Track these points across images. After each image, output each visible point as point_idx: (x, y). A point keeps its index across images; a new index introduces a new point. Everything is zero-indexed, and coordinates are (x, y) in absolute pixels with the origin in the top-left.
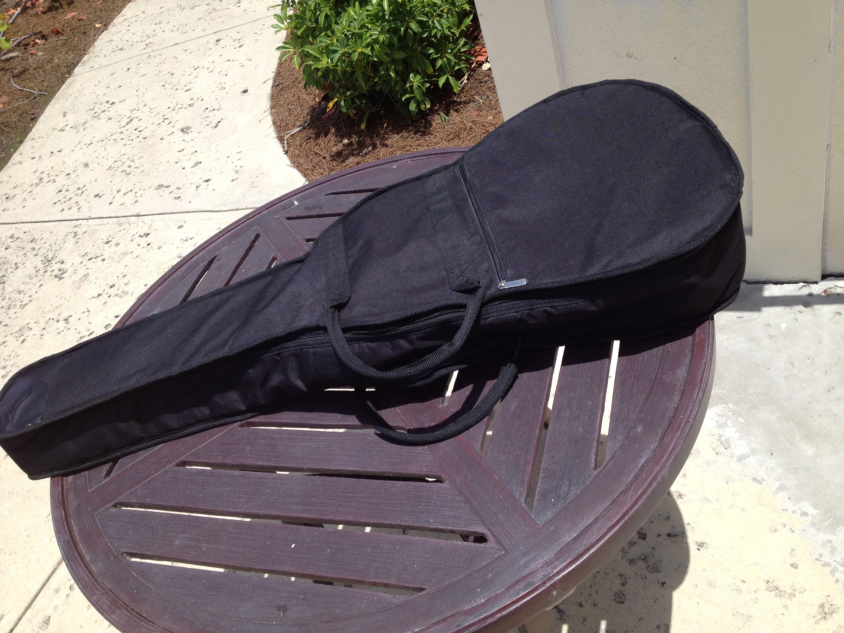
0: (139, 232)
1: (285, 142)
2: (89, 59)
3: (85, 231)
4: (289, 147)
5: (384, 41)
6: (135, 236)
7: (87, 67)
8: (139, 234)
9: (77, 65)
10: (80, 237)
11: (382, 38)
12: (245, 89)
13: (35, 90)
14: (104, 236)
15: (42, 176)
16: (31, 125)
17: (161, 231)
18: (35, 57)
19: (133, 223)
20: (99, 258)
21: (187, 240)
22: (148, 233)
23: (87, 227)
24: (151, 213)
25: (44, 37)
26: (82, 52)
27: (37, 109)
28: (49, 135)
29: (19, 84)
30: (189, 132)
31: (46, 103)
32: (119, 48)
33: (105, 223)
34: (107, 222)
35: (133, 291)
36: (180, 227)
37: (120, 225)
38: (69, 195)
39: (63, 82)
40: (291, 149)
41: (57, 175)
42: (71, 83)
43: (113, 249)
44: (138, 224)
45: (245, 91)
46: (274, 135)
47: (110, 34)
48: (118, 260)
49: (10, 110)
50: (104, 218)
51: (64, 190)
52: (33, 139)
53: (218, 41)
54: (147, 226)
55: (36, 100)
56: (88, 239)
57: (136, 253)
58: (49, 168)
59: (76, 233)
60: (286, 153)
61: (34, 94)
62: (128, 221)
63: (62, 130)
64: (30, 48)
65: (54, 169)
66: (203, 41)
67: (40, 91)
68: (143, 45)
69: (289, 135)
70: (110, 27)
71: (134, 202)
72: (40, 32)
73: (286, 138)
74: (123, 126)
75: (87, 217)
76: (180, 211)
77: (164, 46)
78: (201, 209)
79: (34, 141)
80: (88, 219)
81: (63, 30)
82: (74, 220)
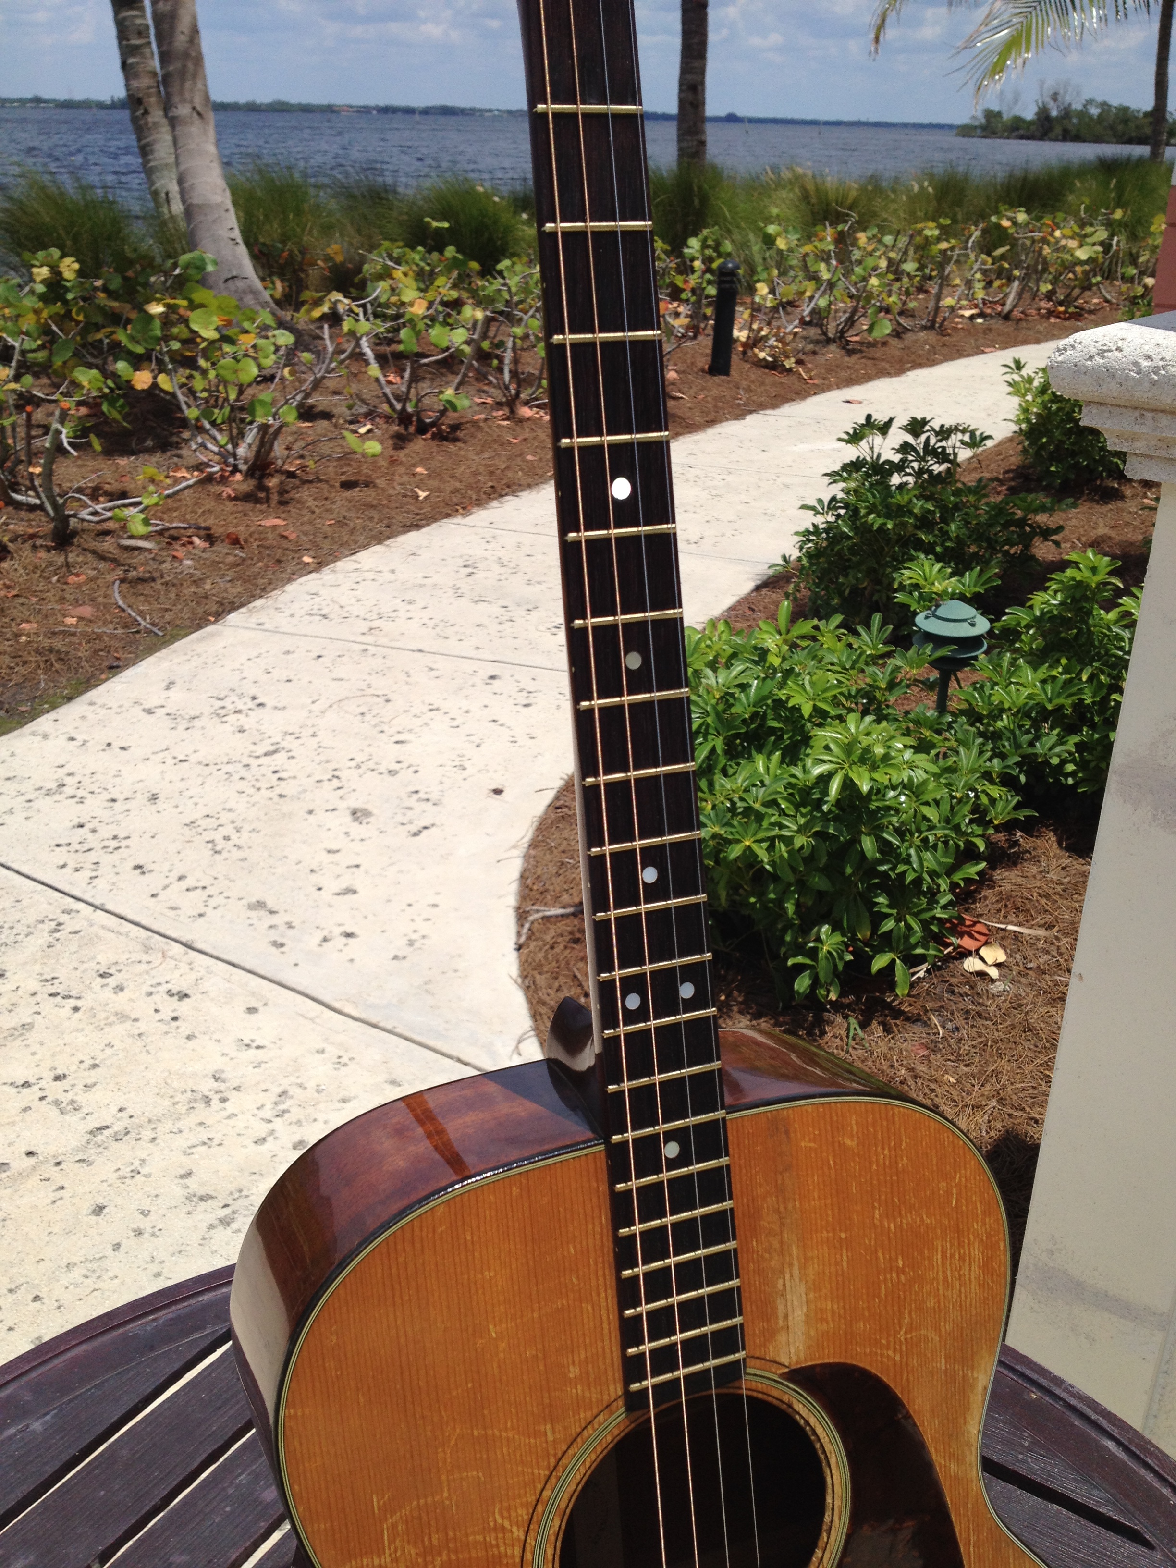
0: (173, 982)
1: (527, 926)
2: (262, 608)
3: (78, 928)
4: (529, 938)
5: (802, 847)
6: (160, 988)
7: (253, 620)
8: (169, 986)
9: (239, 607)
10: (62, 938)
11: (800, 841)
12: (500, 787)
13: (145, 619)
14: (104, 958)
15: (68, 780)
16: (103, 677)
17: (212, 1000)
18: (176, 564)
19: (172, 958)
20: (71, 1000)
21: (248, 1046)
22: (187, 992)
23: (86, 924)
24: (215, 953)
25: (210, 538)
26: (258, 592)
27: (130, 653)
28: (124, 709)
29: (124, 597)
30: (365, 821)
31: (151, 650)
32: (323, 612)
33: (122, 930)
34: (127, 930)
35: (90, 1110)
36: (252, 1010)
37: (147, 949)
38: (93, 841)
39: (200, 627)
40: (533, 944)
41: (92, 793)
42: (212, 635)
43: (108, 994)
44: (181, 965)
45: (498, 792)
46: (512, 900)
47: (320, 582)
48: (103, 1022)
49: (84, 634)
50: (126, 920)
51: (88, 826)
52: (92, 704)
53: (492, 677)
54: (193, 976)
55: (138, 636)
56: (74, 948)
57: (142, 1026)
58: (88, 772)
59: (59, 924)
60: (519, 948)
61: (139, 624)
62: (166, 947)
63: (149, 712)
64: (177, 545)
65: (95, 777)
66: (468, 666)
67: (153, 624)
68: (364, 626)
69: (540, 915)
70: (326, 570)
71: (196, 913)
72: (208, 529)
73: (531, 918)
74: (257, 754)
75: (97, 902)
76: (269, 975)
77: (398, 644)
78: (309, 992)
79: (92, 708)
80: (96, 907)
81: (246, 541)
82: (73, 897)
